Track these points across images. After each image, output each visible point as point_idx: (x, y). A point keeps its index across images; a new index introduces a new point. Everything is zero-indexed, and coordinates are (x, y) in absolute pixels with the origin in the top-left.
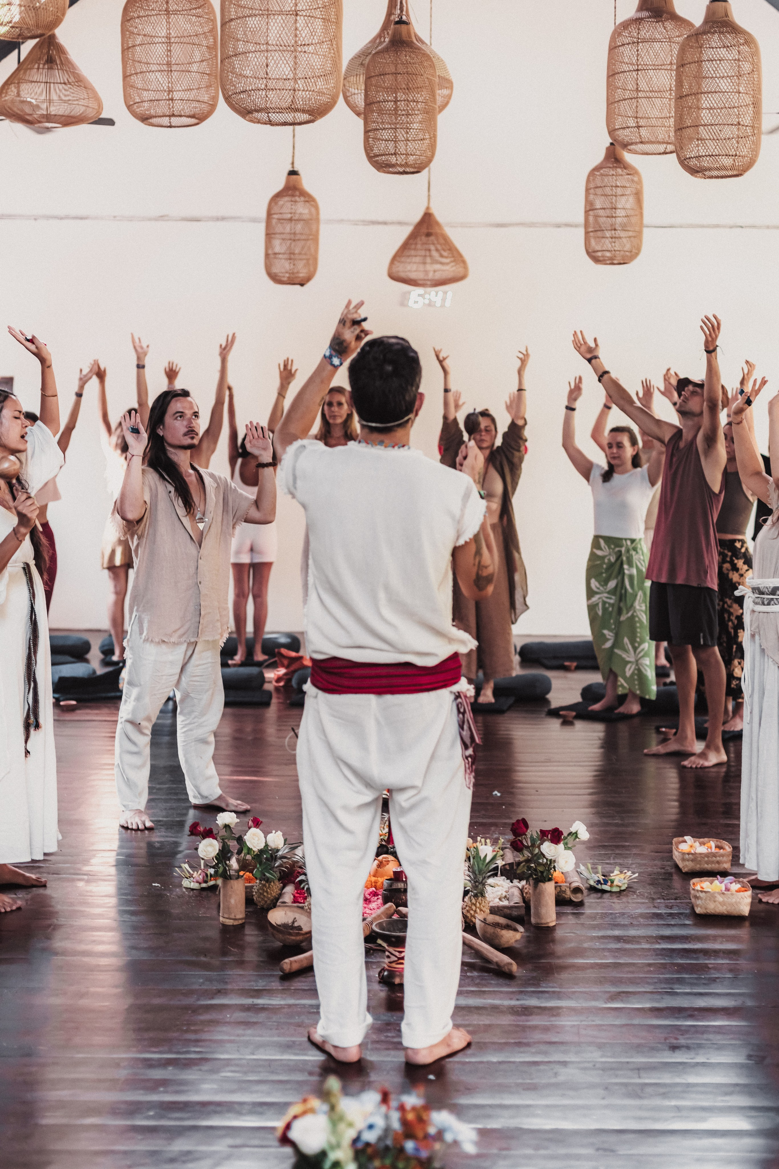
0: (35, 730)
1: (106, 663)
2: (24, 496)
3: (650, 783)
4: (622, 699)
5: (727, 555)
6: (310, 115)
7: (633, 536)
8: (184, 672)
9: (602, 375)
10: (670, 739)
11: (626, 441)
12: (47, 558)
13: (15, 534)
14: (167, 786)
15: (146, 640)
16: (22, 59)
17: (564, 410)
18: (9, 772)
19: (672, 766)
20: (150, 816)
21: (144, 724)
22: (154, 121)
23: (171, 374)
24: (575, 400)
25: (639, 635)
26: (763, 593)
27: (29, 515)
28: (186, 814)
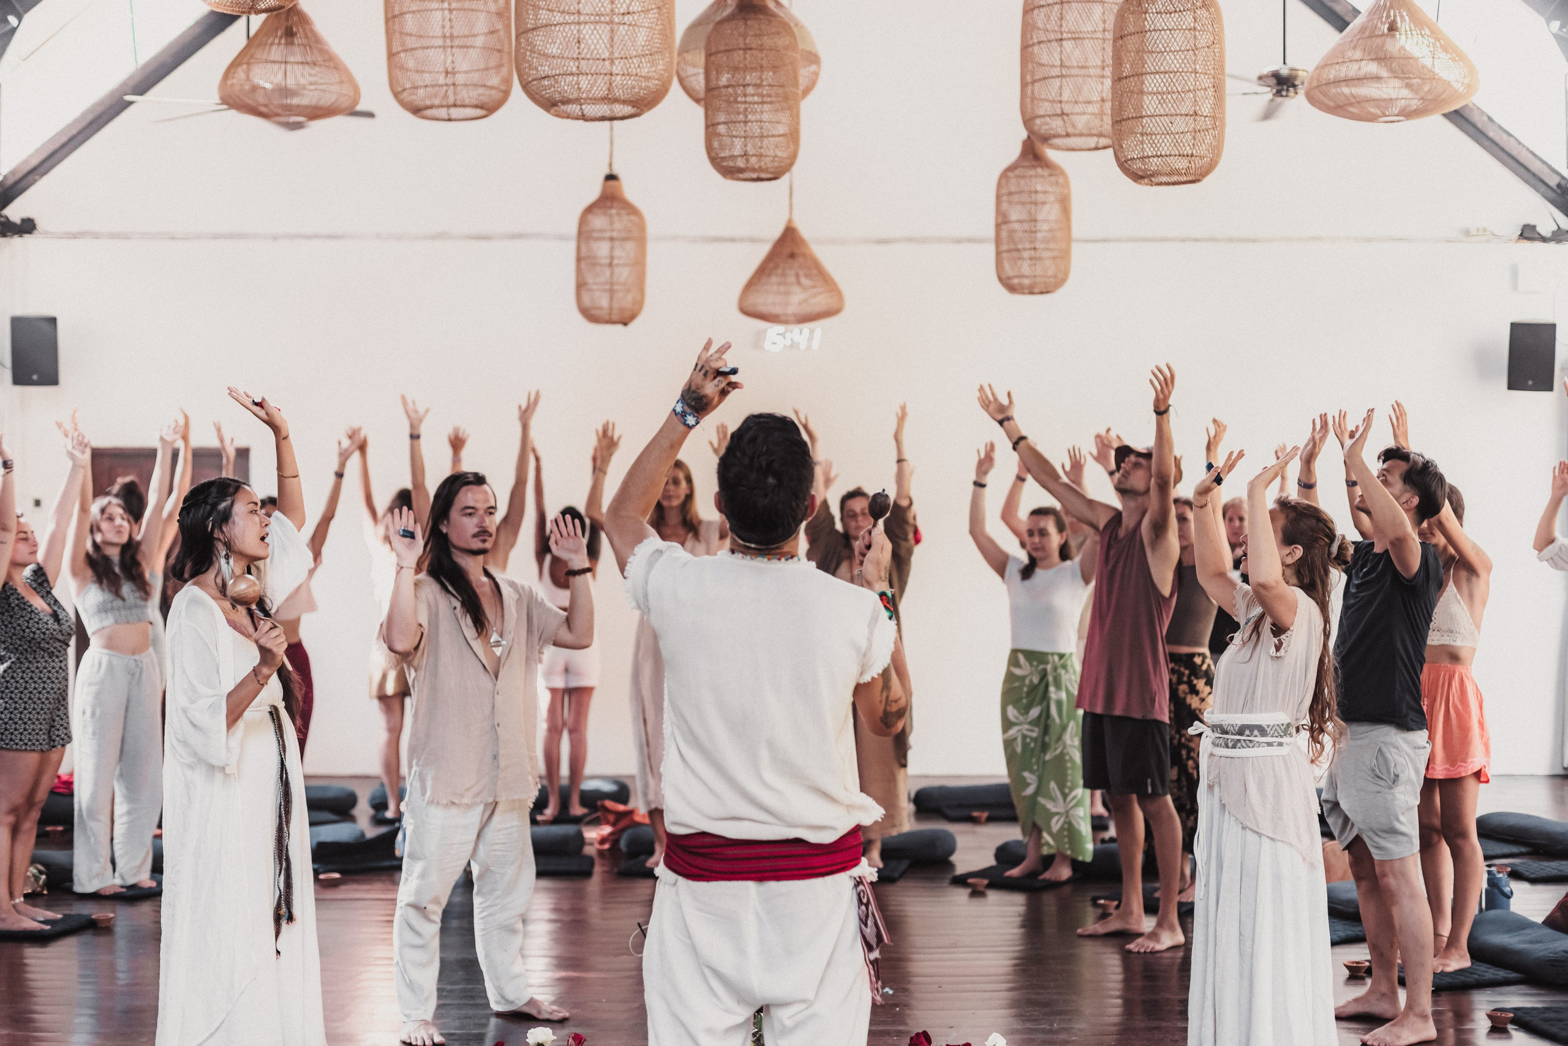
0: (288, 923)
1: (378, 821)
2: (269, 625)
3: (1087, 973)
4: (1048, 861)
5: (1183, 674)
6: (633, 107)
7: (1062, 650)
8: (481, 839)
9: (1018, 442)
10: (1110, 914)
11: (1051, 527)
12: (300, 698)
13: (256, 675)
14: (460, 987)
15: (431, 802)
16: (252, 33)
17: (971, 487)
18: (255, 979)
19: (1113, 950)
20: (439, 1027)
21: (431, 907)
22: (429, 112)
23: (457, 443)
24: (986, 473)
25: (1069, 778)
26: (1227, 733)
27: (275, 650)
28: (485, 1025)
